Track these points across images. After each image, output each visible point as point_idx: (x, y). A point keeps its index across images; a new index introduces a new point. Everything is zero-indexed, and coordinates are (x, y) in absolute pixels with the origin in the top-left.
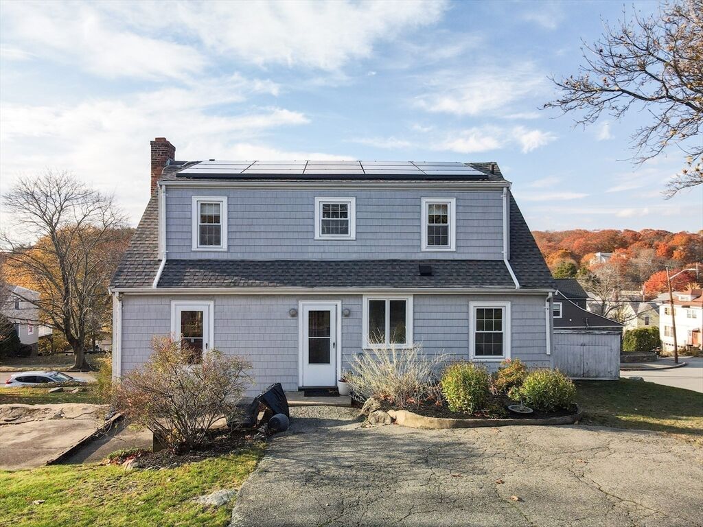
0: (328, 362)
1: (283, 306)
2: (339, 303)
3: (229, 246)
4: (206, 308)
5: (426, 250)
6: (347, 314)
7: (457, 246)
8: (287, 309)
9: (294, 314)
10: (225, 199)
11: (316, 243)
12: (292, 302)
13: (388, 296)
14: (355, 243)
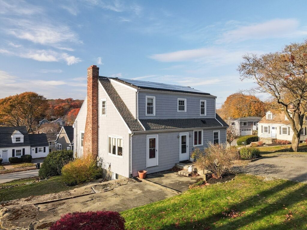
0: (186, 152)
1: (175, 135)
2: (188, 133)
3: (156, 114)
4: (156, 137)
5: (201, 116)
6: (190, 136)
7: (207, 115)
8: (176, 136)
9: (178, 137)
10: (155, 97)
11: (178, 113)
12: (177, 133)
13: (197, 130)
14: (186, 113)
